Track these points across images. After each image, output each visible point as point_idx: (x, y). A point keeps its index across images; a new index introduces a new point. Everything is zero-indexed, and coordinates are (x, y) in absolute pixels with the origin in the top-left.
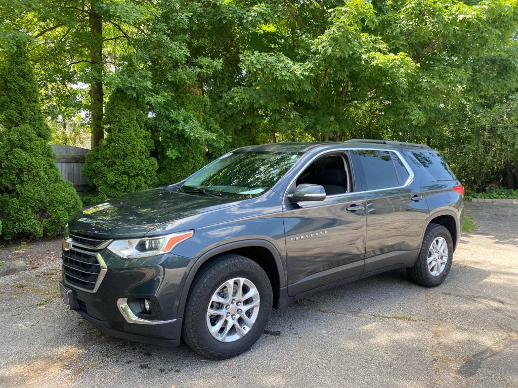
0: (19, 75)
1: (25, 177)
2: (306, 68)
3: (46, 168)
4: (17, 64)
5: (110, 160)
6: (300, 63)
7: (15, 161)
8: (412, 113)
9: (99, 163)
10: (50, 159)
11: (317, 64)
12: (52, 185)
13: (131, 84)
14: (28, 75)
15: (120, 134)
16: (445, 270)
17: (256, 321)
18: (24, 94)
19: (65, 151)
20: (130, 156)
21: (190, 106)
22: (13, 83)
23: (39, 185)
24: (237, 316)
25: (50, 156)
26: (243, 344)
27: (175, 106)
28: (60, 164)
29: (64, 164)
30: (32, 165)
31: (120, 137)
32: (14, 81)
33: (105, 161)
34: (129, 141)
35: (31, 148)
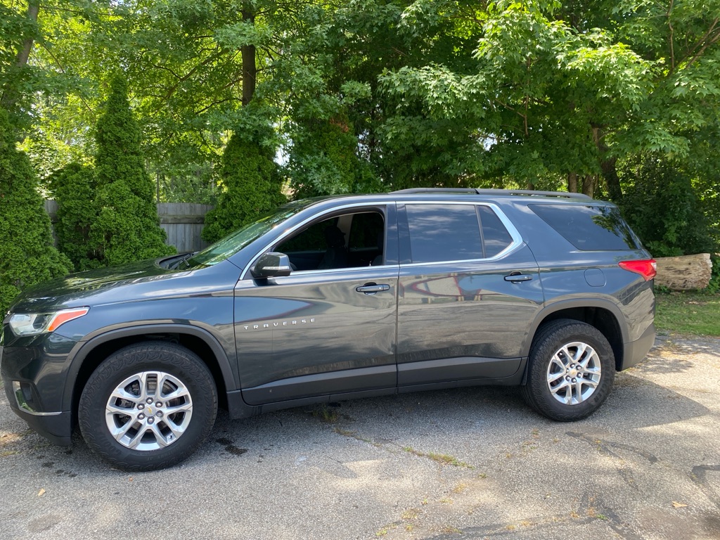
0: (115, 124)
1: (114, 241)
2: (474, 83)
3: (140, 230)
4: (116, 112)
5: (227, 220)
6: (468, 77)
7: (103, 223)
8: (653, 141)
9: (216, 224)
10: (148, 220)
11: (492, 76)
12: (145, 251)
13: (245, 124)
14: (126, 122)
15: (237, 189)
16: (594, 397)
17: (186, 430)
18: (120, 146)
19: (189, 209)
20: (249, 215)
21: (333, 149)
22: (109, 134)
23: (130, 249)
24: (157, 420)
25: (147, 217)
26: (162, 456)
27: (315, 150)
28: (183, 225)
29: (188, 226)
30: (121, 227)
31: (236, 192)
32: (110, 132)
33: (222, 221)
34: (248, 196)
35: (122, 207)
